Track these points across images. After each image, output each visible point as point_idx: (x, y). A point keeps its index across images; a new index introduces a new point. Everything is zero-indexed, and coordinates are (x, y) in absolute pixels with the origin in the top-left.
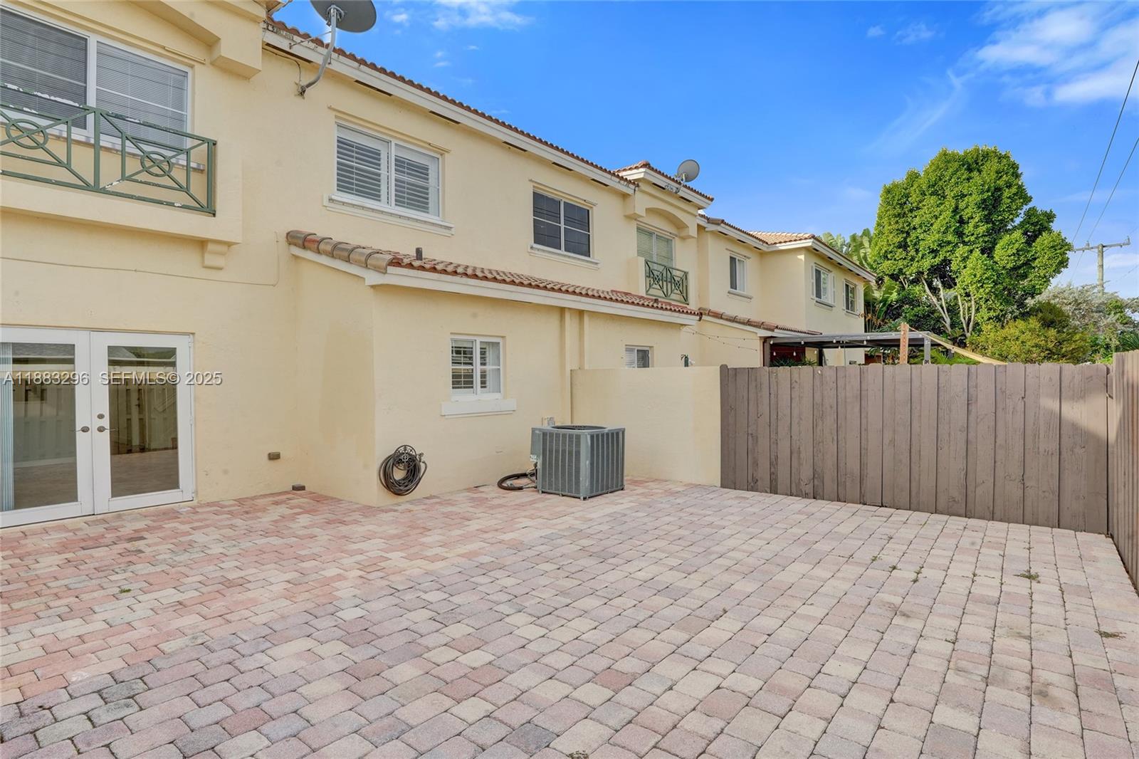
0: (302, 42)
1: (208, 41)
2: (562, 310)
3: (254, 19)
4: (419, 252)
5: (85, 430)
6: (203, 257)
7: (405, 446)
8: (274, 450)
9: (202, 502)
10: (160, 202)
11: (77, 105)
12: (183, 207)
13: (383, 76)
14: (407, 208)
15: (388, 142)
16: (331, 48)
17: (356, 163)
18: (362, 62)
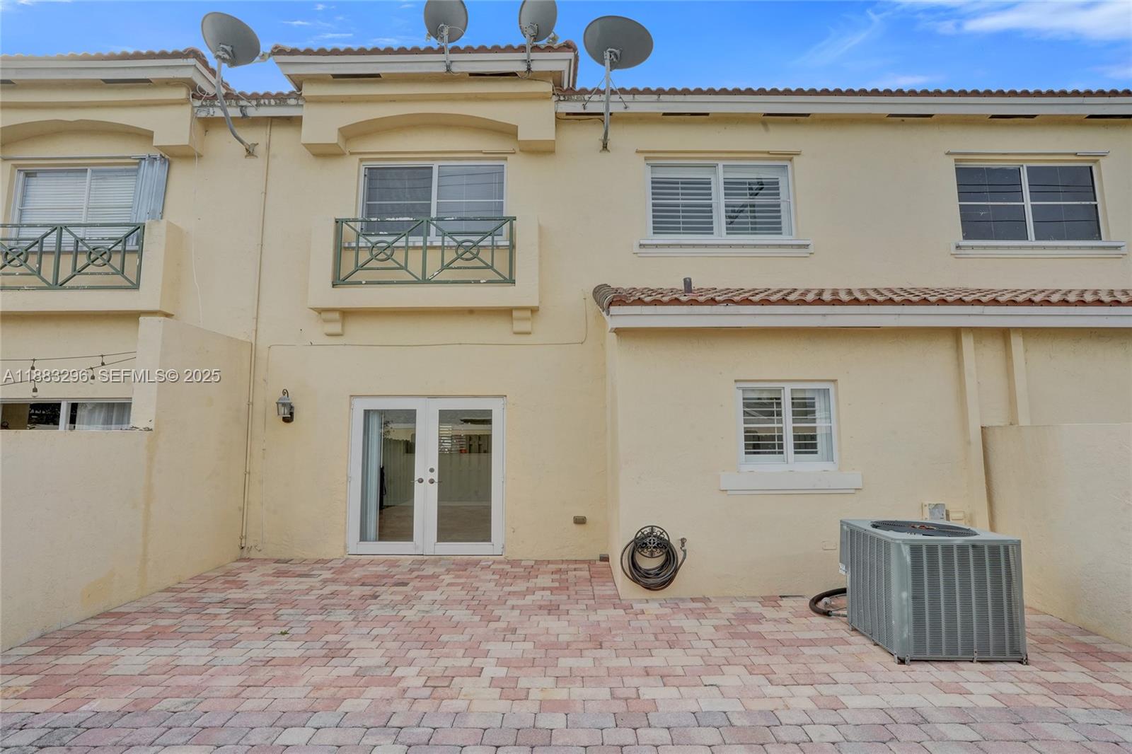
0: (590, 98)
1: (508, 132)
3: (543, 97)
4: (688, 283)
5: (421, 481)
6: (512, 324)
7: (652, 527)
8: (581, 514)
10: (469, 282)
11: (412, 219)
12: (489, 282)
13: (689, 98)
15: (715, 166)
16: (608, 92)
17: (682, 199)
18: (660, 92)
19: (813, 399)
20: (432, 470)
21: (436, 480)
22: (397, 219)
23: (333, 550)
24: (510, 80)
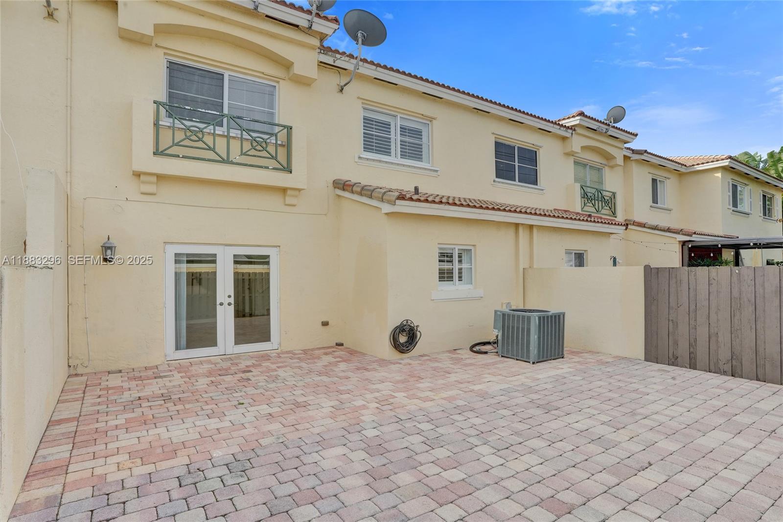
0: (341, 57)
1: (287, 65)
2: (517, 225)
3: (312, 48)
4: (416, 189)
5: (221, 304)
6: (285, 199)
7: (407, 320)
8: (325, 320)
9: (283, 351)
10: (262, 167)
11: (218, 113)
12: (274, 169)
13: (392, 73)
14: (409, 159)
15: (395, 116)
16: (359, 59)
17: (375, 132)
18: (378, 65)
19: (461, 254)
20: (230, 296)
21: (233, 303)
22: (207, 111)
23: (156, 359)
24: (291, 29)
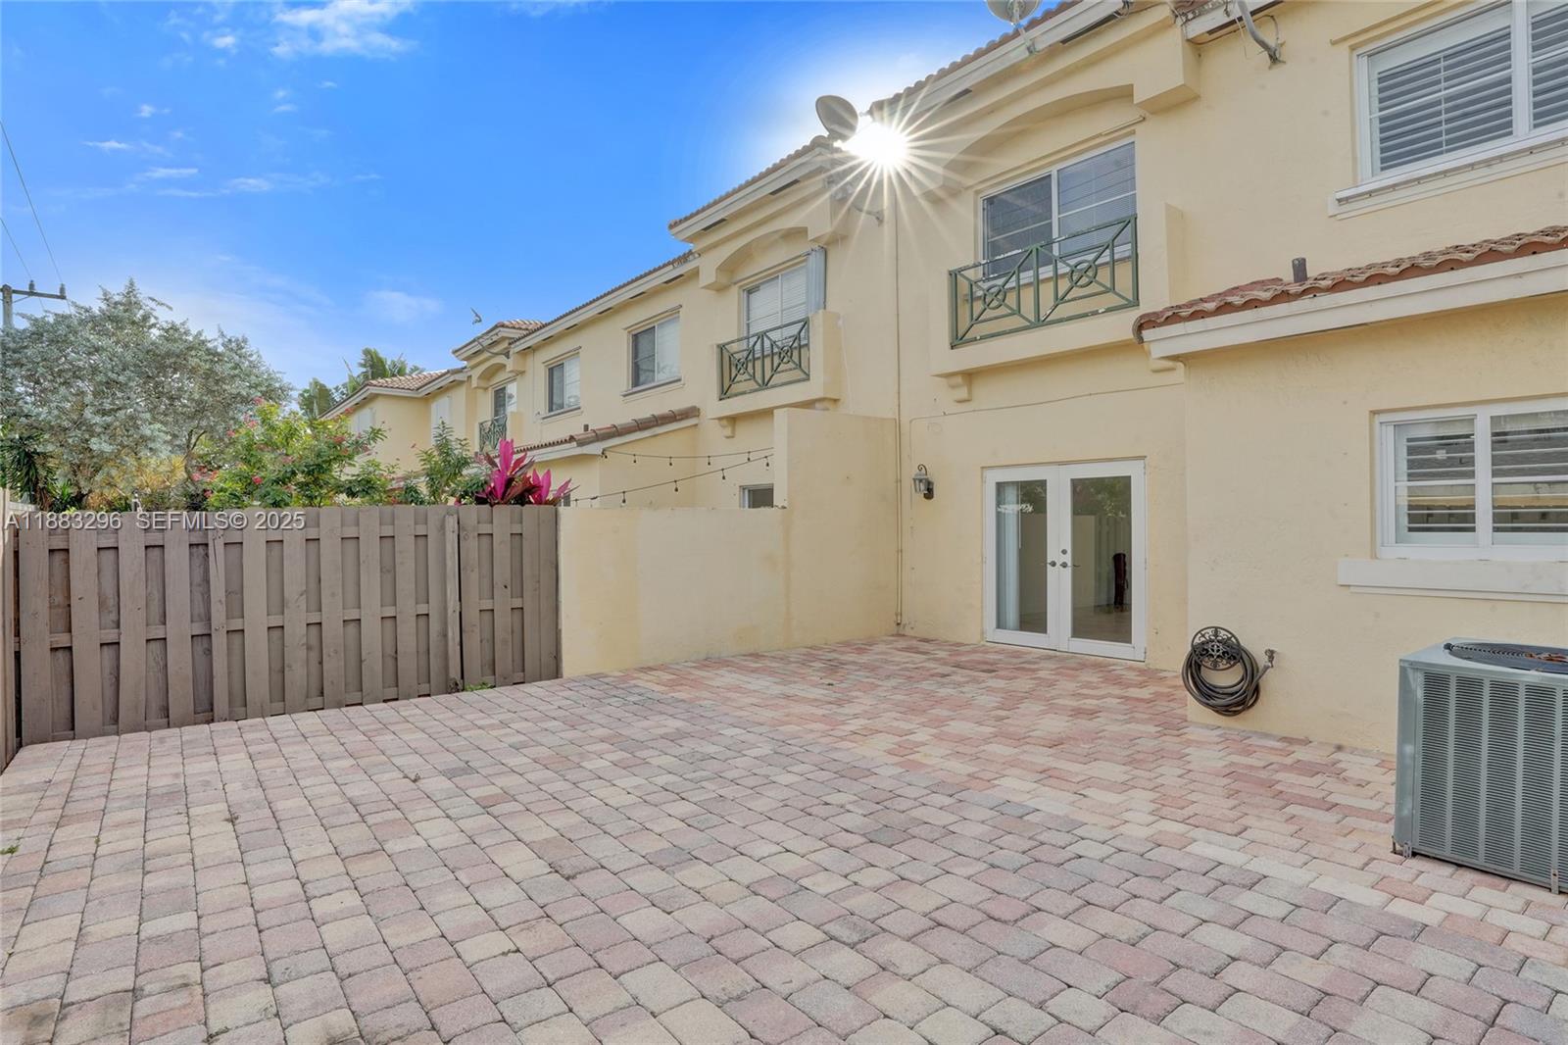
3: (1163, 27)
4: (1300, 268)
7: (1216, 628)
9: (1152, 666)
10: (1085, 315)
11: (1020, 251)
12: (1108, 310)
15: (1507, 4)
17: (1446, 89)
20: (1064, 552)
21: (1069, 564)
22: (1006, 255)
